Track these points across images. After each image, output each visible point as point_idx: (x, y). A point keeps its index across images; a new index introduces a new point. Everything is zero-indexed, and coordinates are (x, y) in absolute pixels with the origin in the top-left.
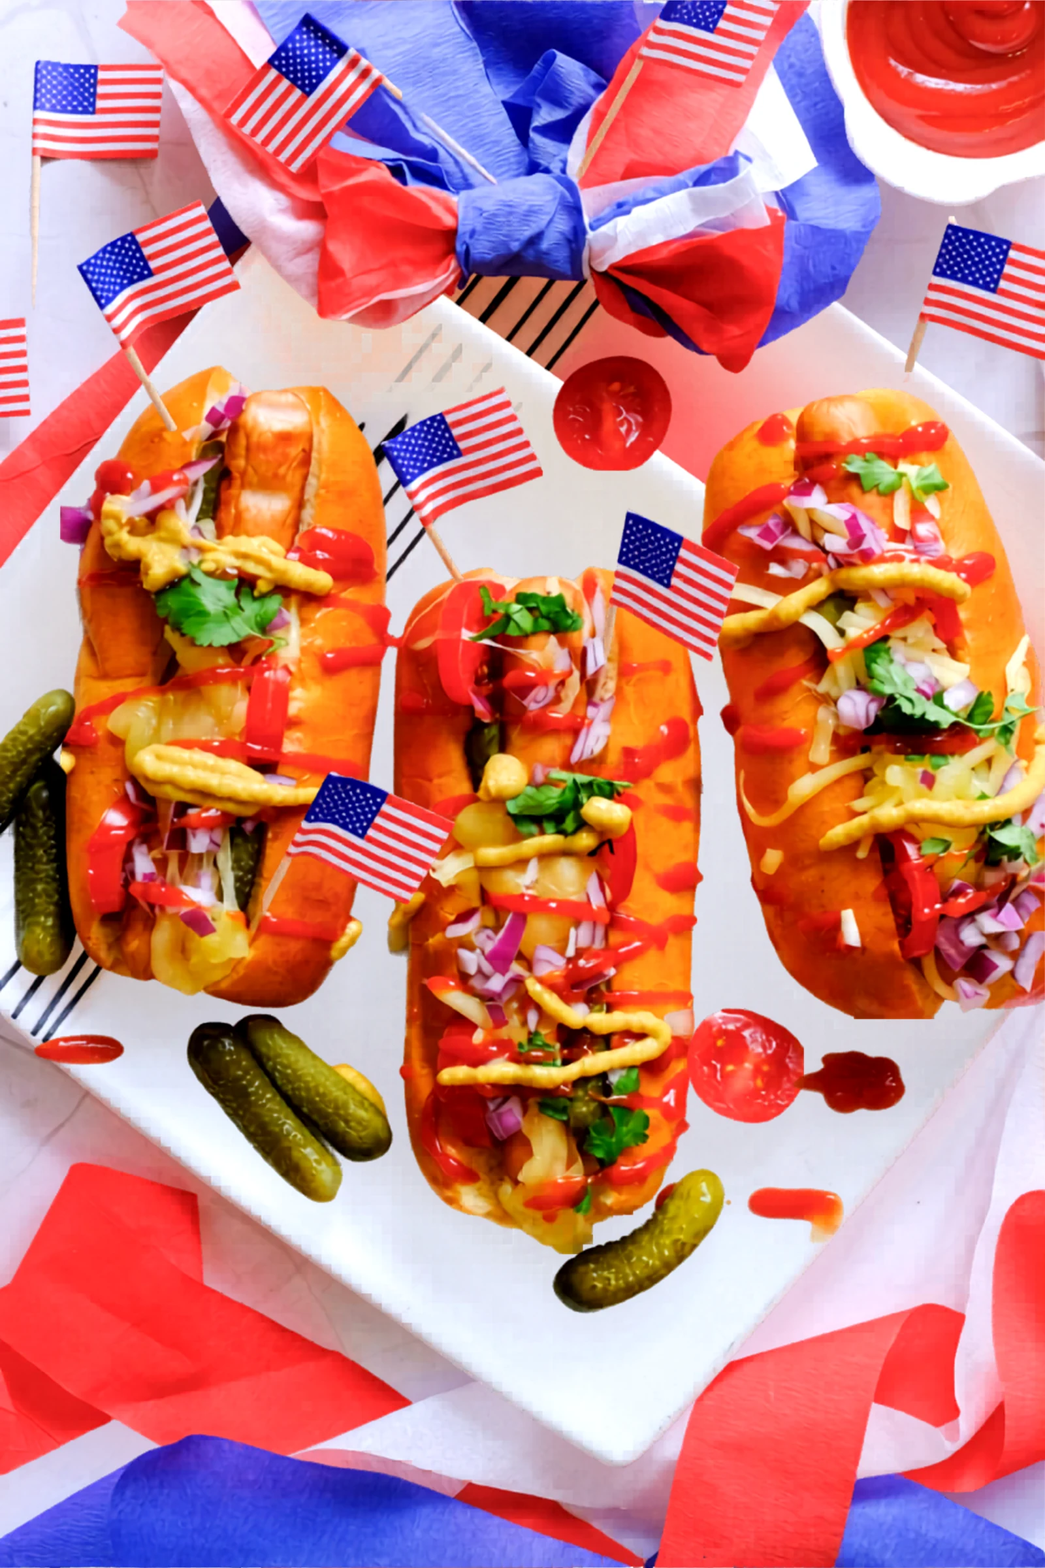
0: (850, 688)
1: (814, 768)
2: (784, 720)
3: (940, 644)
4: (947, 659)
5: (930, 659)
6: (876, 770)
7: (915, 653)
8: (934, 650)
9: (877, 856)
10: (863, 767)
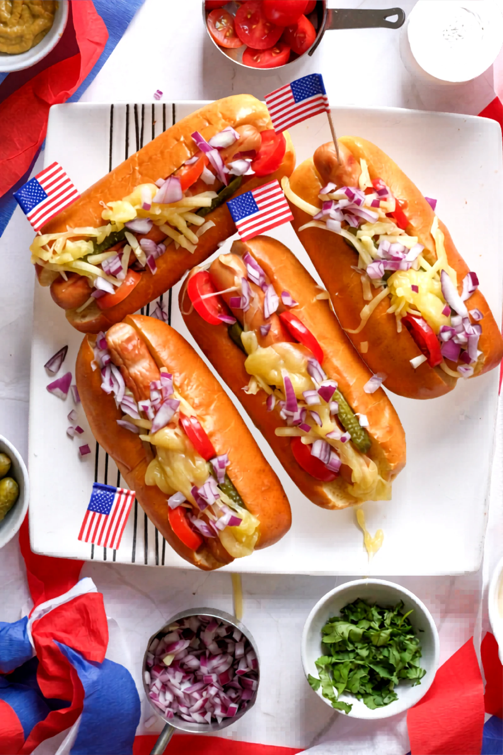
0: (371, 263)
1: (367, 302)
2: (349, 287)
3: (402, 231)
4: (406, 237)
5: (398, 239)
6: (392, 293)
7: (392, 239)
8: (400, 235)
9: (406, 329)
10: (388, 294)
